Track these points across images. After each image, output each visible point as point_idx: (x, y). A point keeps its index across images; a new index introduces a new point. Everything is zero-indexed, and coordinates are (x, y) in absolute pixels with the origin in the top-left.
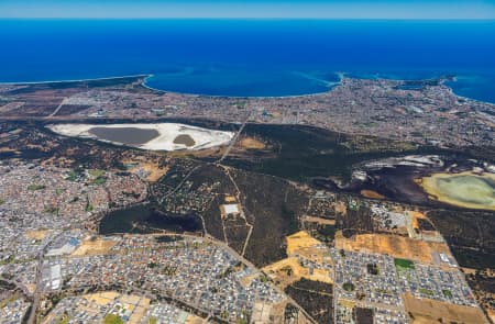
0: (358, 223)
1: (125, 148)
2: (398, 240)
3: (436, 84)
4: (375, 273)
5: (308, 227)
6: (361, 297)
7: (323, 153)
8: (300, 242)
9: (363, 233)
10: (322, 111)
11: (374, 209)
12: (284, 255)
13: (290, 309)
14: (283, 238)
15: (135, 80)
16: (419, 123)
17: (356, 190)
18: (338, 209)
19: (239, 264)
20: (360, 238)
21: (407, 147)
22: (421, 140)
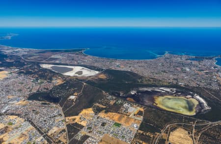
0: (116, 108)
1: (58, 74)
2: (124, 117)
3: (211, 59)
4: (104, 126)
5: (94, 107)
6: (90, 132)
7: (126, 82)
9: (112, 112)
10: (143, 66)
12: (77, 115)
15: (81, 50)
18: (111, 103)
20: (110, 114)
21: (165, 84)
22: (175, 82)
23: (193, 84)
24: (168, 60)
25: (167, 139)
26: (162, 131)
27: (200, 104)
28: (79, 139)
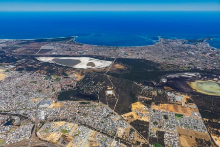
0: (161, 99)
1: (67, 67)
2: (177, 106)
4: (167, 118)
5: (141, 100)
6: (160, 127)
7: (149, 71)
8: (137, 106)
9: (163, 103)
10: (150, 53)
11: (169, 94)
12: (130, 110)
13: (131, 131)
14: (130, 104)
15: (70, 38)
16: (192, 59)
17: (162, 86)
18: (153, 94)
19: (112, 113)
20: (162, 105)
21: (186, 69)
22: (192, 67)
23: (209, 67)
28: (156, 136)
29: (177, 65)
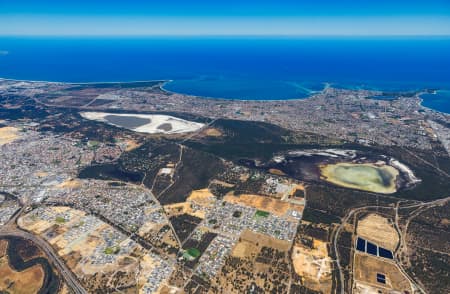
0: (254, 187)
2: (271, 200)
3: (411, 95)
4: (238, 216)
5: (212, 187)
6: (215, 228)
7: (262, 142)
8: (205, 194)
9: (248, 193)
10: (287, 113)
12: (184, 200)
13: (165, 228)
14: (188, 193)
18: (241, 178)
19: (151, 202)
20: (243, 197)
21: (335, 143)
22: (352, 139)
23: (385, 142)
24: (333, 100)
25: (353, 231)
26: (342, 220)
27: (402, 174)
28: (199, 239)
29: (324, 135)
